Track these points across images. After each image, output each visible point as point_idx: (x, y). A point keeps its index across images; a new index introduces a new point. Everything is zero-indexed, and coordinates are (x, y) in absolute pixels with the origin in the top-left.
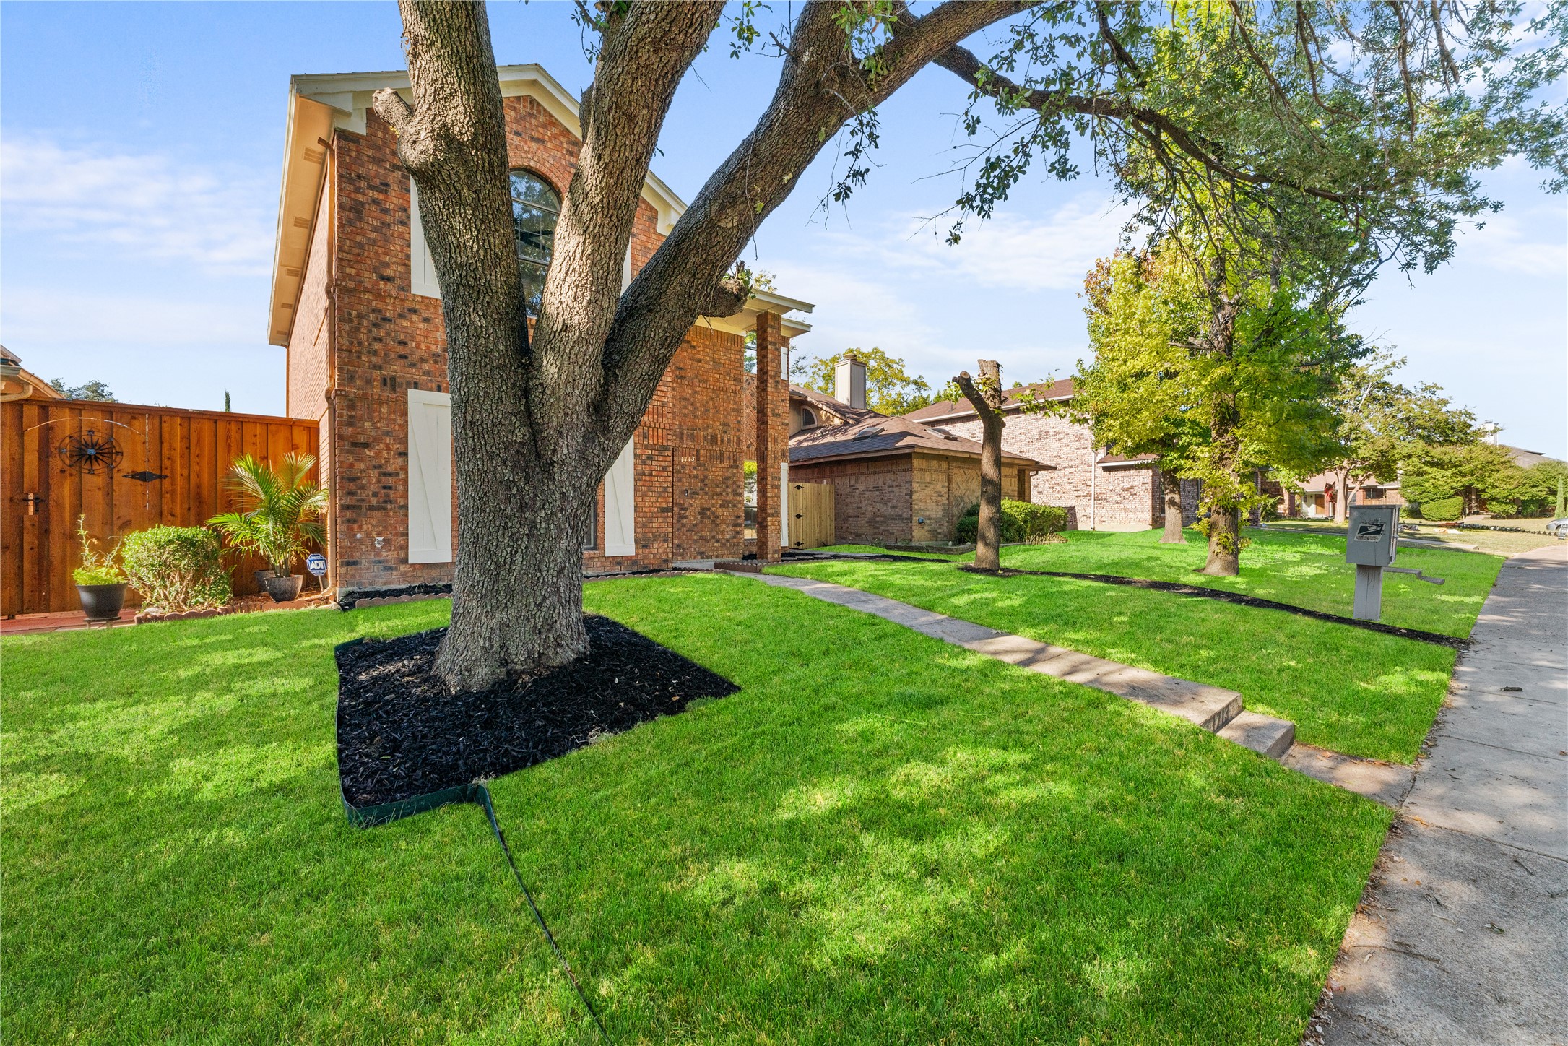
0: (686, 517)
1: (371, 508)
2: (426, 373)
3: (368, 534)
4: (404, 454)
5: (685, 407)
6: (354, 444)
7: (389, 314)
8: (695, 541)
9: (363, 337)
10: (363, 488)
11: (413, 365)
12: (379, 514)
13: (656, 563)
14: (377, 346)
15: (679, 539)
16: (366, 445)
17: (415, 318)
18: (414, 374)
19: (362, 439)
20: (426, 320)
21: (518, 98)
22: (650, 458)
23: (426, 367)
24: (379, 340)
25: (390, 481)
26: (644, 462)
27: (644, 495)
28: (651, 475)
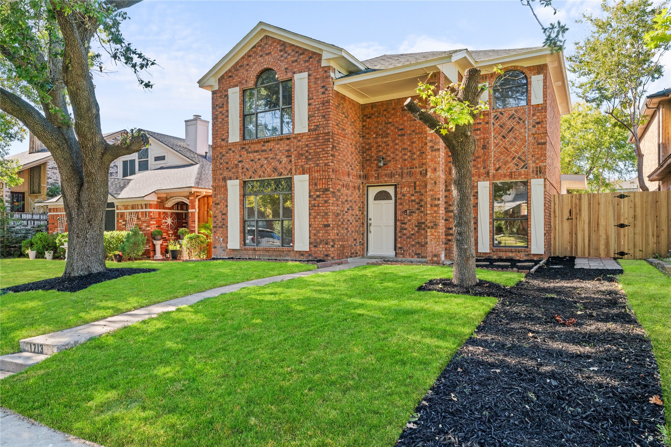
0: (406, 229)
1: (220, 227)
2: (233, 173)
3: (219, 237)
4: (227, 206)
5: (405, 154)
6: (216, 204)
7: (224, 153)
8: (413, 246)
9: (218, 164)
10: (217, 220)
11: (230, 170)
12: (221, 229)
13: (321, 257)
14: (221, 166)
15: (401, 243)
16: (218, 204)
17: (231, 152)
18: (230, 174)
19: (217, 202)
20: (233, 152)
21: (261, 40)
22: (318, 196)
23: (234, 170)
24: (221, 164)
25: (224, 217)
26: (315, 199)
27: (315, 217)
28: (318, 206)
